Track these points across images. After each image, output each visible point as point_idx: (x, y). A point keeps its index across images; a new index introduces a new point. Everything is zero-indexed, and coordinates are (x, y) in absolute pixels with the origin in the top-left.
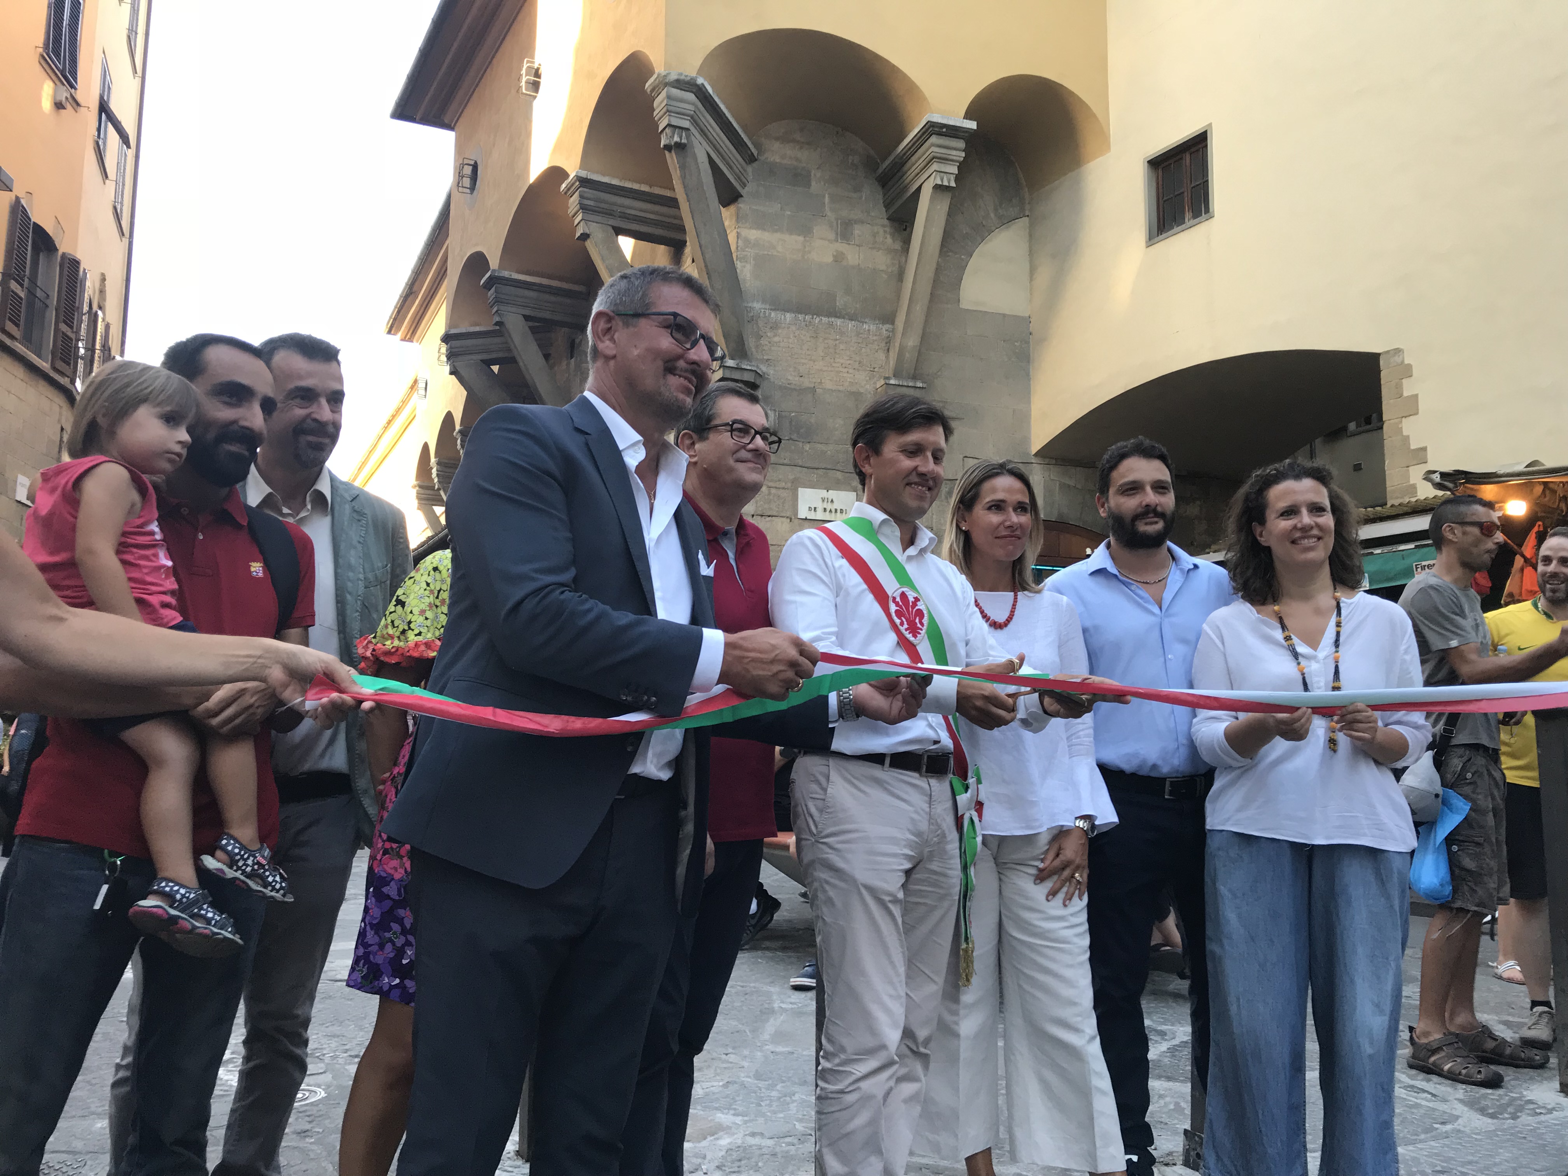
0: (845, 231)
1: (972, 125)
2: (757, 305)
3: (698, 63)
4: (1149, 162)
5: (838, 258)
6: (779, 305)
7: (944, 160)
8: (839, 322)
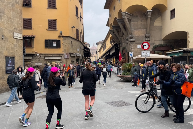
0: (142, 21)
1: (152, 10)
2: (133, 29)
3: (125, 10)
4: (171, 11)
5: (141, 23)
6: (135, 29)
7: (149, 14)
8: (141, 30)
